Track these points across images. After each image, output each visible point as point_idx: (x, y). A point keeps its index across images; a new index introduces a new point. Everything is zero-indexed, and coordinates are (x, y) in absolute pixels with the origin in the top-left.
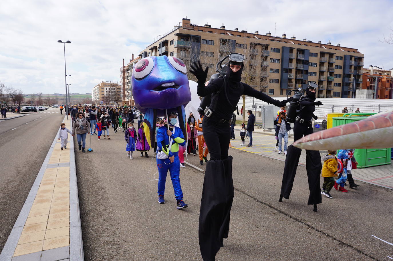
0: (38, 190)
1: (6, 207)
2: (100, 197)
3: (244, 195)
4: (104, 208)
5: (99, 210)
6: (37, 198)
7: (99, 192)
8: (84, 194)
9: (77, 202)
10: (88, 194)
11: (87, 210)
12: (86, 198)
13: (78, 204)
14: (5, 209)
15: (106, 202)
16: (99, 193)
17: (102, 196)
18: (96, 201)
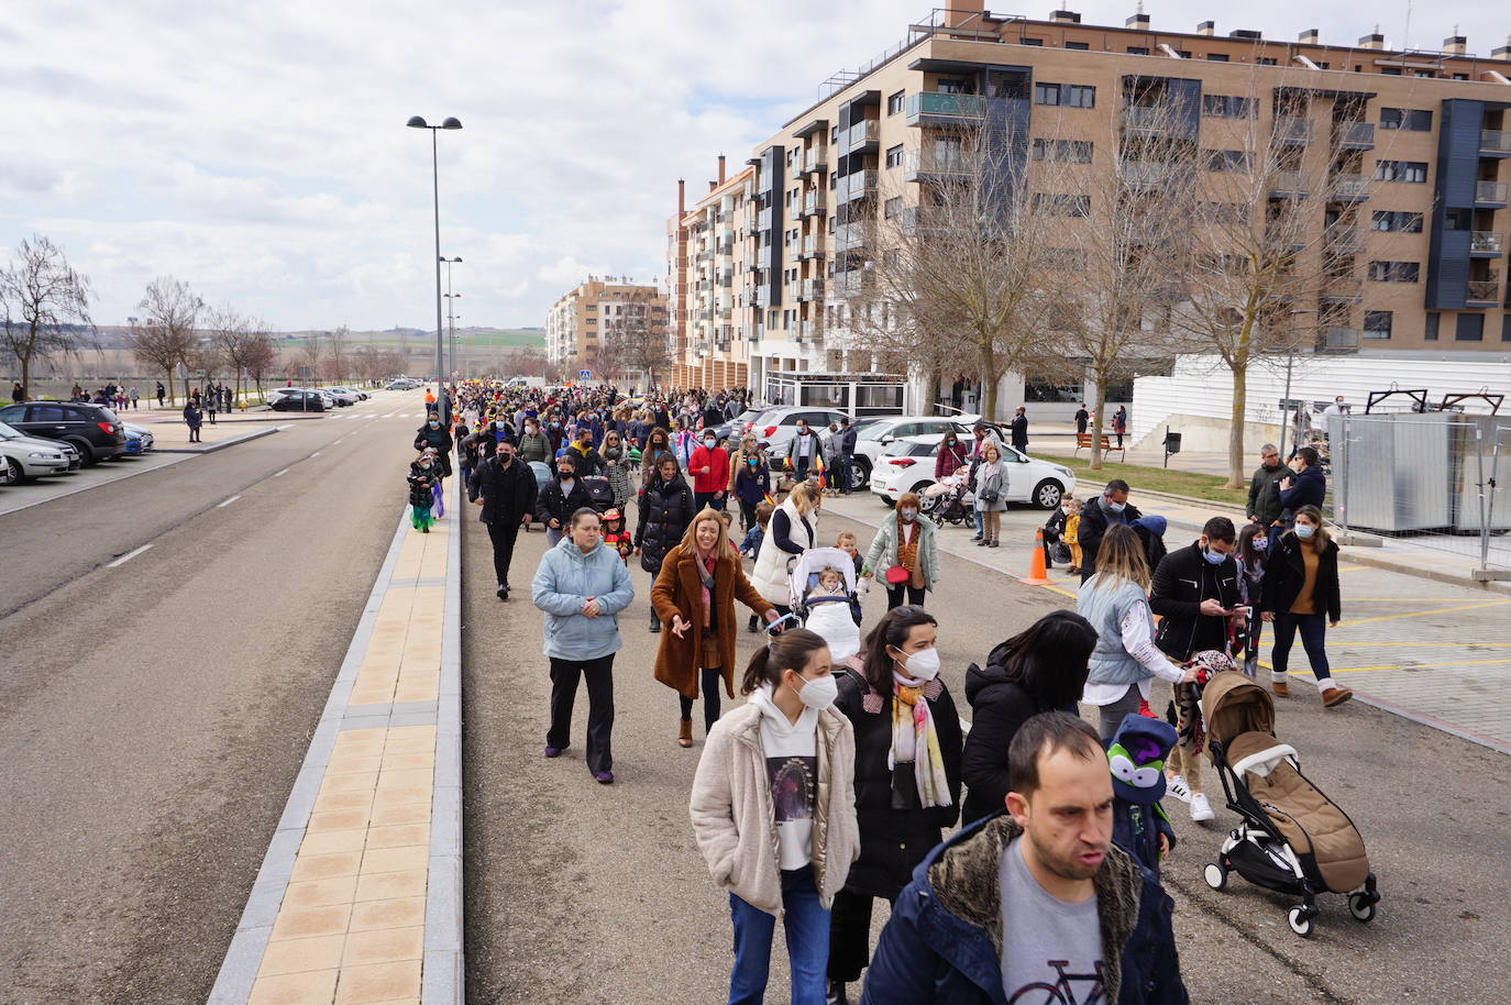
0: (297, 854)
1: (166, 934)
2: (557, 909)
3: (1252, 947)
4: (571, 979)
5: (547, 986)
6: (292, 907)
7: (554, 875)
8: (489, 883)
9: (453, 941)
10: (508, 888)
11: (499, 986)
12: (498, 911)
13: (461, 957)
14: (160, 941)
15: (582, 938)
16: (556, 886)
17: (566, 901)
18: (542, 931)
